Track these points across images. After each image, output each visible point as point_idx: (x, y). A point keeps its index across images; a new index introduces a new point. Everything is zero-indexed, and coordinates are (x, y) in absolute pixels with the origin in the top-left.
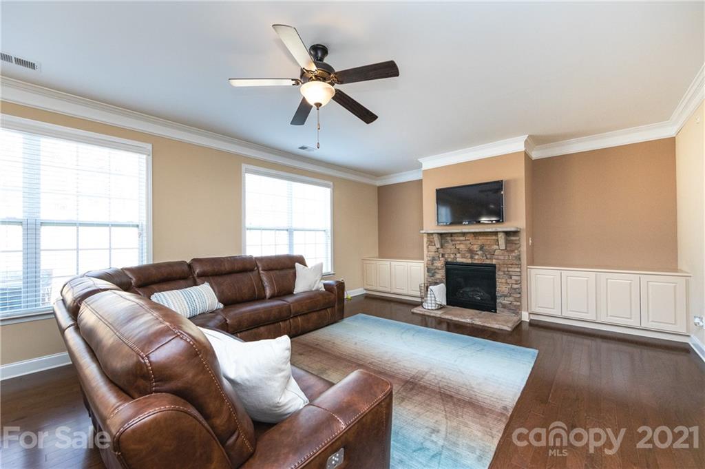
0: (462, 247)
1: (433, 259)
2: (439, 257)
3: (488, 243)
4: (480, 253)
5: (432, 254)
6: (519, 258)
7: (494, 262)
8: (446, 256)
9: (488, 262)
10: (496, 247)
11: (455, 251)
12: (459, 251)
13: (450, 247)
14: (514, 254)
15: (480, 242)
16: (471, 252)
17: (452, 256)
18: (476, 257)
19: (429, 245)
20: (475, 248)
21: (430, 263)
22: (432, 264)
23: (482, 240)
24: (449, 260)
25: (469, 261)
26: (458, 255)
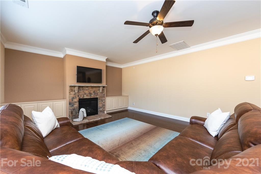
0: (87, 92)
1: (73, 98)
2: (76, 97)
3: (96, 90)
4: (93, 94)
5: (72, 96)
6: (104, 95)
7: (98, 97)
8: (79, 96)
9: (96, 97)
10: (98, 92)
11: (84, 94)
12: (85, 94)
13: (82, 92)
14: (103, 94)
15: (93, 90)
16: (90, 94)
17: (82, 96)
18: (92, 96)
19: (71, 91)
20: (92, 92)
21: (71, 100)
22: (72, 101)
23: (94, 89)
24: (81, 98)
25: (89, 97)
26: (85, 95)
